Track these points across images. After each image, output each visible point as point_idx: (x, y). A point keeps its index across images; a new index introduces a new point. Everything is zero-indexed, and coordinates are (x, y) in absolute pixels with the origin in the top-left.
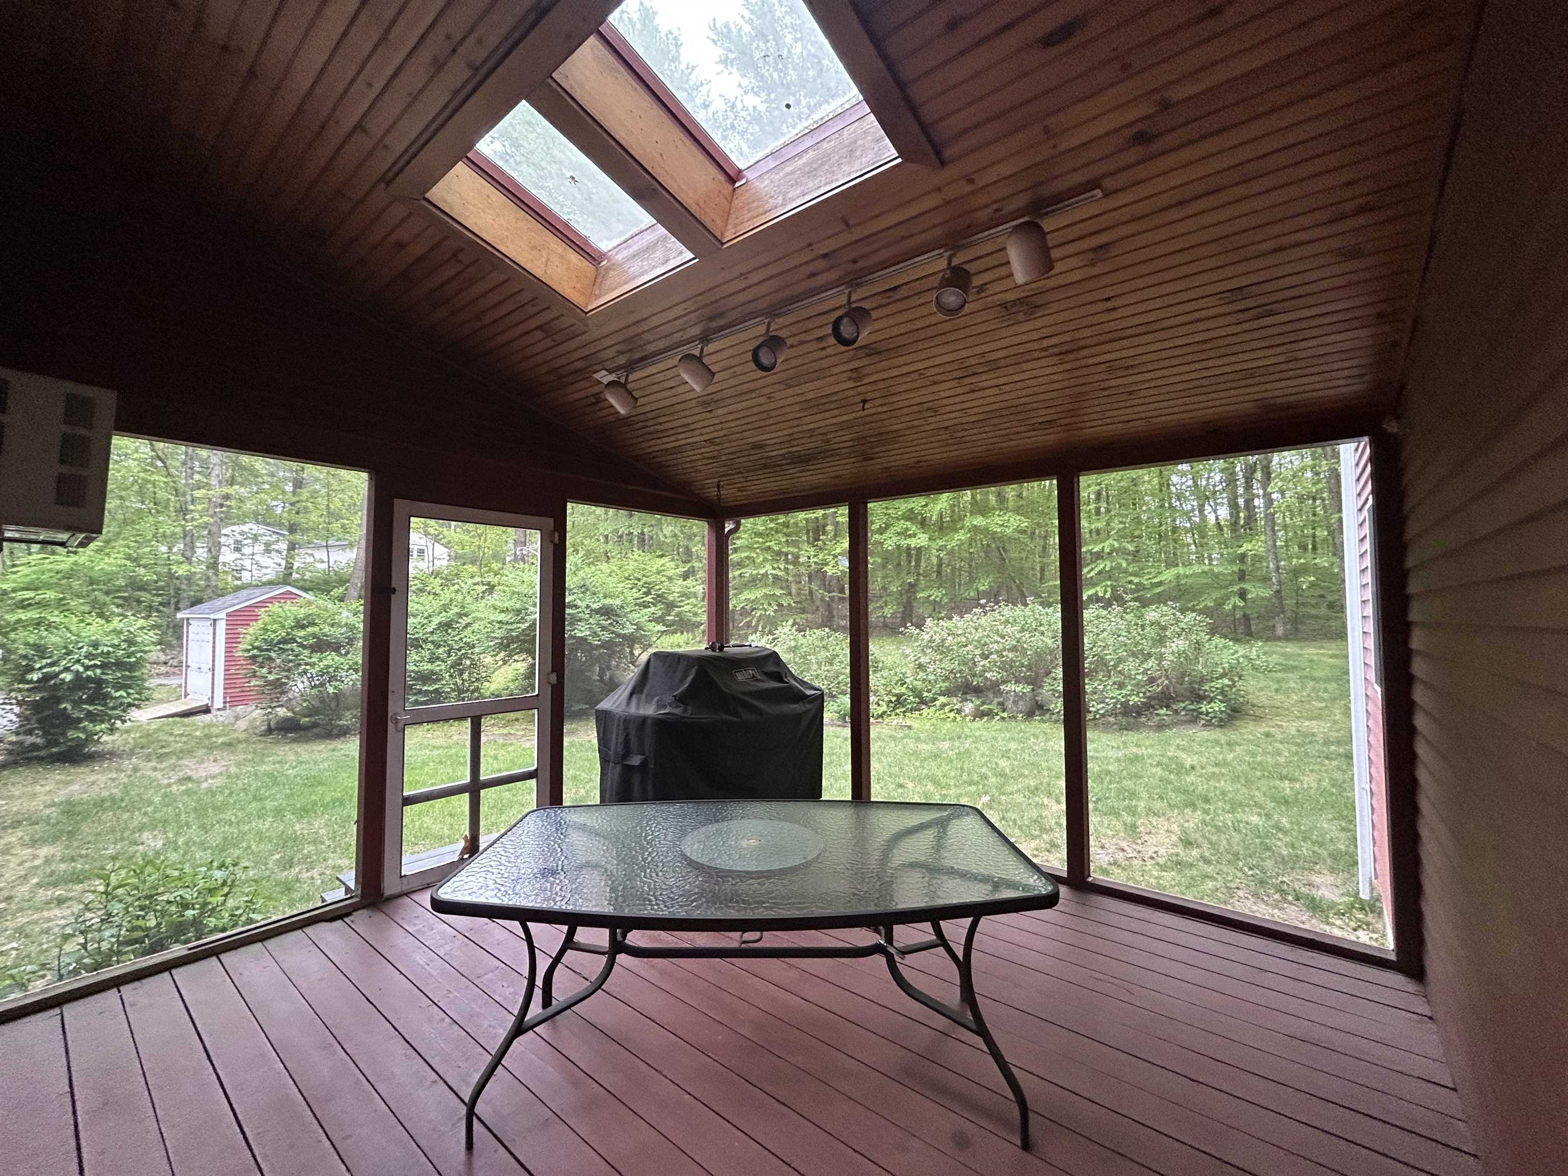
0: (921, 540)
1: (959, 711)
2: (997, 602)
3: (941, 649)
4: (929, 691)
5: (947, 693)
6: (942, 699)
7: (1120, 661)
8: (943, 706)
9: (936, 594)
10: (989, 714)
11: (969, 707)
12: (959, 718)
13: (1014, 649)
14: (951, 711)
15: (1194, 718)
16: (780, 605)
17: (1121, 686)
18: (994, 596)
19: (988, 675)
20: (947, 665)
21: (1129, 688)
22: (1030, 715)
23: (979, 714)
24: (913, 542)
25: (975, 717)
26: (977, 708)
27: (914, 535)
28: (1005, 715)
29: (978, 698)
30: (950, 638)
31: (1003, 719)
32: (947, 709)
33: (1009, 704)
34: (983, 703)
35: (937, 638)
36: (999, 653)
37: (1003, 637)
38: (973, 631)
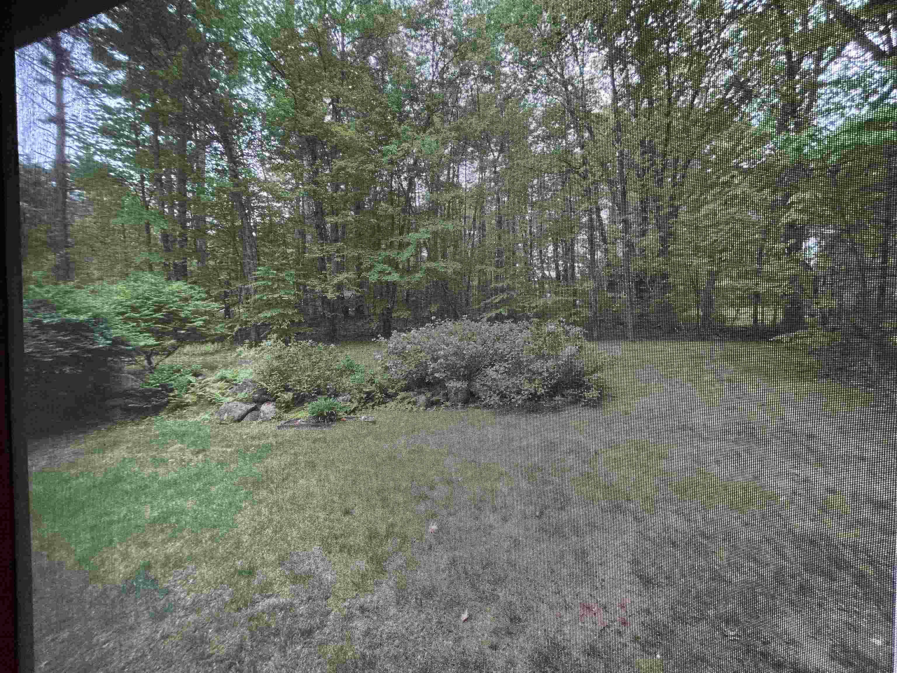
0: (395, 277)
1: (415, 403)
2: (443, 319)
3: (402, 354)
4: (393, 388)
5: (407, 389)
6: (402, 394)
7: (531, 362)
8: (404, 399)
9: (405, 314)
10: (437, 403)
11: (422, 399)
12: (415, 409)
13: (455, 354)
14: (409, 403)
15: (576, 400)
16: (292, 322)
17: (531, 381)
18: (442, 315)
19: (437, 375)
20: (405, 367)
21: (537, 382)
22: (466, 402)
23: (430, 404)
24: (389, 278)
25: (427, 406)
26: (428, 400)
27: (390, 273)
28: (448, 403)
29: (429, 391)
30: (409, 346)
31: (446, 406)
32: (406, 401)
33: (452, 395)
34: (433, 395)
35: (400, 346)
36: (445, 357)
37: (447, 345)
38: (426, 340)
